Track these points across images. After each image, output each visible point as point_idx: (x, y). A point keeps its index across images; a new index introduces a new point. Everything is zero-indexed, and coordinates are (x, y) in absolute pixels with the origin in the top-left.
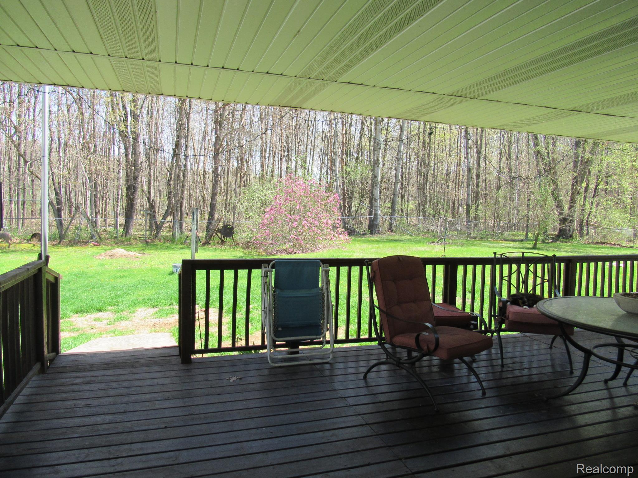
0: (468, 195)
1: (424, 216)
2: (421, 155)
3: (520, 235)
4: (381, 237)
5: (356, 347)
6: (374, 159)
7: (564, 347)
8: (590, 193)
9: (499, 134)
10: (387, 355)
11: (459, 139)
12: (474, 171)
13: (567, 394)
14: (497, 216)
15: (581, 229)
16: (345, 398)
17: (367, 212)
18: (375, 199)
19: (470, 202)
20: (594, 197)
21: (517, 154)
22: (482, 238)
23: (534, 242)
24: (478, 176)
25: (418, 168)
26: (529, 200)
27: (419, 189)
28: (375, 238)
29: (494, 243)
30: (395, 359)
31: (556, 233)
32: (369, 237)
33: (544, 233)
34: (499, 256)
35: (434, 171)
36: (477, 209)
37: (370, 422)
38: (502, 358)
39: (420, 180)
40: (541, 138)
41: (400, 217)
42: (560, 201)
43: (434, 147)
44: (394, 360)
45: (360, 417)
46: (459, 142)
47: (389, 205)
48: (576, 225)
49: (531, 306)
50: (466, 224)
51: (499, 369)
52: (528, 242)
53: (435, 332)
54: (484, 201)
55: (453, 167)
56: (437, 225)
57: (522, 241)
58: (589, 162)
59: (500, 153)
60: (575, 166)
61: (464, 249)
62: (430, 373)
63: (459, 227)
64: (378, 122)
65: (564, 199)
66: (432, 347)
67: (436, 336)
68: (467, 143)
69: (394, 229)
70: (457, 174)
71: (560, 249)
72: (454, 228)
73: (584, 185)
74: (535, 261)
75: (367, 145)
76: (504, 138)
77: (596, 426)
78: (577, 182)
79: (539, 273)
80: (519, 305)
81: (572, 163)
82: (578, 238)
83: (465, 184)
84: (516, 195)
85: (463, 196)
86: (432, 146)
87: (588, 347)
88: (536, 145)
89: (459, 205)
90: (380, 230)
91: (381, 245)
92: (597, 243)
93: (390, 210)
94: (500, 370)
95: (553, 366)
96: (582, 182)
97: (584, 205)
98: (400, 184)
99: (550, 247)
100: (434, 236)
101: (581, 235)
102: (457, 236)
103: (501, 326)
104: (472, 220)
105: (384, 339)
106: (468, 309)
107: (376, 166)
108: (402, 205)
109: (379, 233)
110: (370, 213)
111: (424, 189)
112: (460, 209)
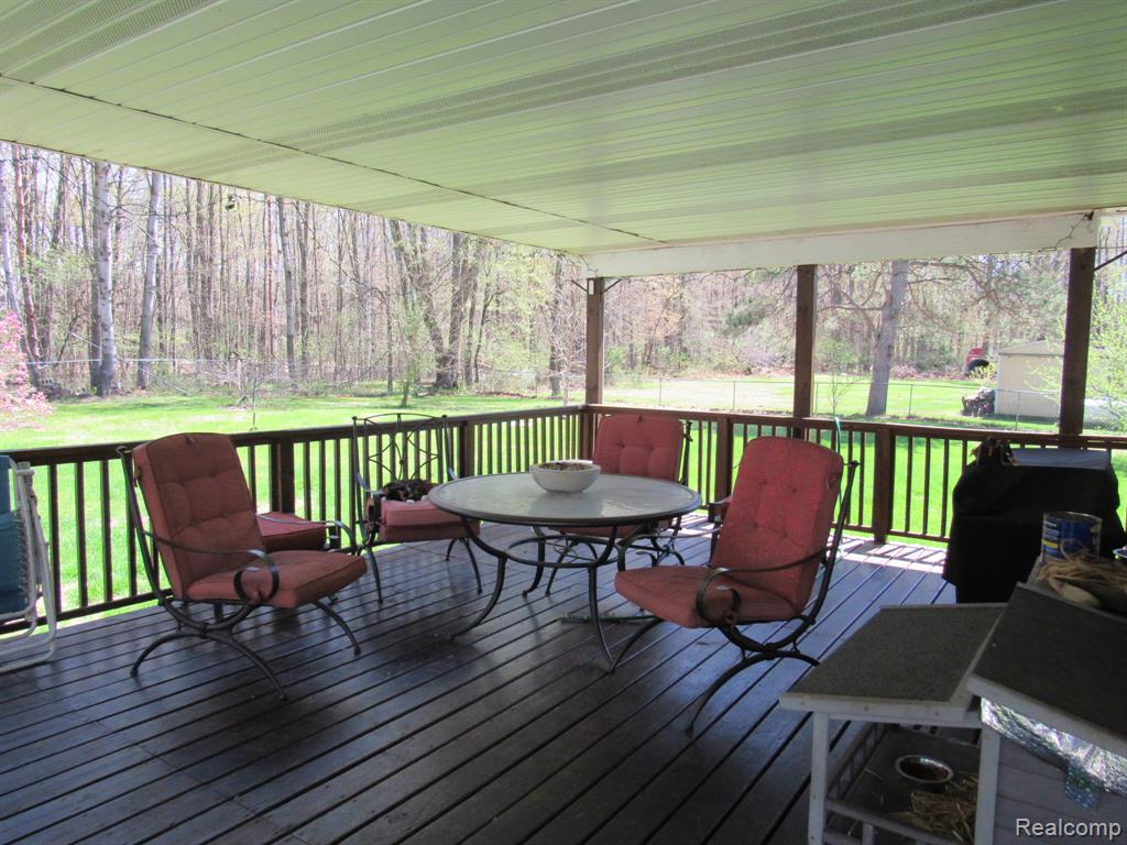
0: (289, 318)
1: (208, 358)
2: (194, 242)
3: (380, 386)
4: (120, 400)
5: (106, 620)
6: (95, 244)
7: (467, 555)
8: (478, 318)
9: (336, 215)
10: (179, 621)
11: (267, 217)
12: (296, 278)
13: (477, 623)
14: (339, 354)
15: (468, 374)
16: (98, 721)
17: (85, 351)
18: (103, 325)
19: (293, 331)
20: (482, 324)
21: (368, 250)
22: (317, 394)
23: (402, 397)
24: (304, 285)
25: (189, 267)
26: (390, 328)
27: (193, 307)
28: (108, 402)
29: (338, 401)
30: (198, 625)
31: (434, 380)
32: (93, 402)
33: (415, 382)
34: (362, 422)
35: (222, 274)
36: (305, 344)
37: (159, 752)
38: (379, 589)
39: (196, 289)
40: (403, 228)
41: (158, 360)
42: (438, 330)
43: (221, 229)
44: (197, 629)
45: (137, 749)
46: (266, 222)
47: (137, 338)
48: (460, 367)
49: (417, 498)
50: (287, 371)
51: (374, 607)
52: (393, 397)
53: (271, 563)
54: (316, 330)
55: (259, 268)
56: (234, 375)
57: (383, 395)
58: (474, 270)
59: (340, 248)
60: (455, 276)
61: (288, 413)
62: (258, 638)
63: (275, 376)
64: (99, 170)
65: (442, 327)
66: (267, 591)
67: (273, 569)
68: (282, 227)
69: (148, 383)
70: (267, 281)
71: (440, 405)
72: (267, 378)
73: (469, 304)
74: (415, 426)
75: (75, 216)
76: (343, 222)
77: (520, 659)
78: (459, 300)
79: (423, 446)
80: (399, 499)
81: (451, 271)
82: (465, 388)
83: (281, 299)
84: (369, 321)
85: (279, 319)
86: (217, 226)
87: (501, 548)
88: (397, 238)
89: (273, 336)
90: (119, 385)
91: (125, 416)
92: (491, 393)
93: (138, 347)
94: (377, 609)
95: (453, 588)
96: (466, 299)
97: (470, 336)
98: (154, 296)
99: (426, 403)
100: (230, 393)
101: (469, 382)
102: (273, 391)
103: (373, 537)
104: (298, 364)
105: (168, 592)
106: (316, 517)
107: (101, 258)
108: (161, 337)
109: (116, 393)
110: (94, 352)
111: (204, 307)
112: (276, 343)
